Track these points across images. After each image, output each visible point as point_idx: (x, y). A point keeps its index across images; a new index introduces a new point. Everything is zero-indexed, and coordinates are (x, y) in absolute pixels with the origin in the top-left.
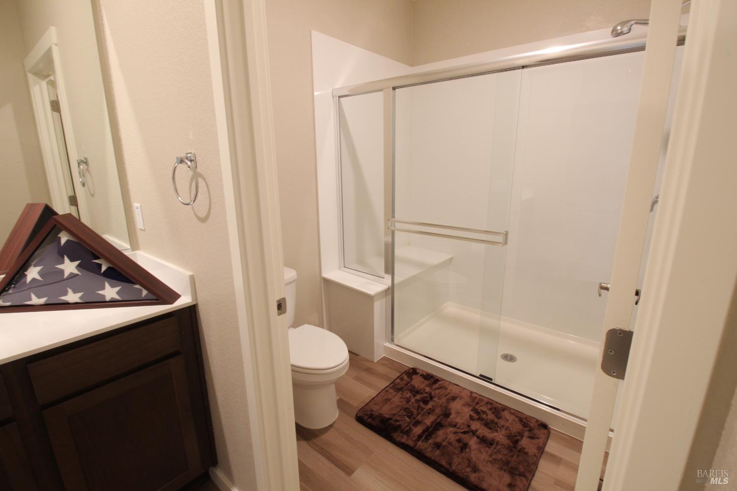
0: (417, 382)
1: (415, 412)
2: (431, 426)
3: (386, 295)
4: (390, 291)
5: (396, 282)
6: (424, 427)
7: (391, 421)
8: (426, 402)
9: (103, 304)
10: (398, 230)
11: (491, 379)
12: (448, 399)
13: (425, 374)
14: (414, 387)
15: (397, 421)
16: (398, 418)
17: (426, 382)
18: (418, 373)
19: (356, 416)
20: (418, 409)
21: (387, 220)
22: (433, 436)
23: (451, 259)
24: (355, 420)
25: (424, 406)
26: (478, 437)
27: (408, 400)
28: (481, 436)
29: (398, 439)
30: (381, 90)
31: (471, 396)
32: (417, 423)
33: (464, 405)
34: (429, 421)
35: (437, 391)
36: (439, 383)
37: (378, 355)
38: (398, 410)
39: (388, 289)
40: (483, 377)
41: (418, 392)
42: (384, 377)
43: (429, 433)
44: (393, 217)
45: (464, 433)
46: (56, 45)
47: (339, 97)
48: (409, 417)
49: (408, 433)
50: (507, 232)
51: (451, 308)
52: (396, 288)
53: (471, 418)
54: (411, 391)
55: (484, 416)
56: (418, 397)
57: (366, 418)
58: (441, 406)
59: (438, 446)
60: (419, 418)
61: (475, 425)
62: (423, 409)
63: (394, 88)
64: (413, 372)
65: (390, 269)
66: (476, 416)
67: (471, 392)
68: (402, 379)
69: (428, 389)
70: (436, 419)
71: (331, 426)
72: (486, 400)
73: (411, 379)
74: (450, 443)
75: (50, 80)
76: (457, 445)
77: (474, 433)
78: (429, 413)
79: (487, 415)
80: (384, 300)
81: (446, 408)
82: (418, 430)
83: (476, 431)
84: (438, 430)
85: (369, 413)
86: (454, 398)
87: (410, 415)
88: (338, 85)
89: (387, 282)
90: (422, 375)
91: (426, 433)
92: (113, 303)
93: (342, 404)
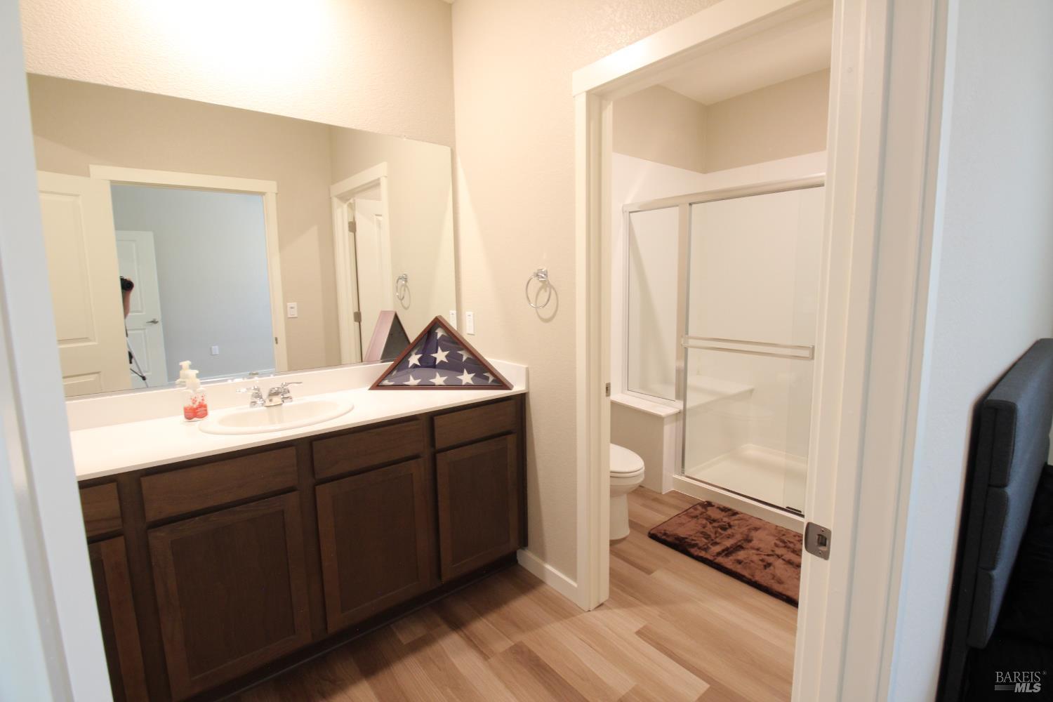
0: (712, 513)
1: (713, 536)
2: (731, 547)
3: (677, 420)
4: (681, 416)
5: (688, 406)
6: (723, 548)
7: (687, 540)
8: (724, 529)
9: (460, 387)
10: (692, 347)
11: (800, 512)
12: (749, 529)
13: (721, 507)
14: (710, 517)
15: (693, 540)
16: (694, 538)
17: (723, 513)
18: (713, 506)
19: (649, 533)
20: (716, 533)
21: (679, 336)
22: (734, 555)
23: (751, 391)
24: (647, 537)
25: (722, 532)
26: (783, 560)
27: (704, 527)
28: (787, 559)
29: (696, 554)
30: (677, 206)
31: (776, 529)
32: (716, 544)
33: (767, 535)
34: (728, 543)
35: (736, 522)
36: (738, 516)
37: (667, 487)
38: (694, 532)
39: (680, 412)
40: (789, 510)
41: (714, 521)
42: (676, 507)
43: (728, 552)
44: (687, 334)
45: (768, 555)
46: (386, 177)
47: (630, 212)
48: (706, 538)
49: (706, 549)
50: (813, 347)
51: (752, 450)
52: (688, 413)
53: (776, 545)
54: (707, 519)
55: (791, 545)
56: (715, 524)
57: (659, 535)
58: (742, 533)
59: (739, 562)
60: (718, 540)
61: (779, 551)
62: (721, 534)
63: (690, 204)
64: (709, 504)
65: (681, 394)
66: (781, 544)
67: (777, 526)
68: (696, 509)
69: (726, 519)
70: (737, 543)
71: (624, 539)
72: (794, 534)
73: (707, 510)
74: (752, 561)
75: (350, 203)
76: (760, 563)
77: (779, 557)
78: (728, 538)
79: (795, 545)
80: (674, 424)
81: (748, 536)
82: (717, 549)
83: (782, 556)
84: (739, 550)
85: (663, 531)
86: (756, 529)
87: (707, 537)
88: (628, 201)
89: (678, 406)
90: (719, 508)
91: (726, 552)
92: (468, 387)
93: (633, 525)
